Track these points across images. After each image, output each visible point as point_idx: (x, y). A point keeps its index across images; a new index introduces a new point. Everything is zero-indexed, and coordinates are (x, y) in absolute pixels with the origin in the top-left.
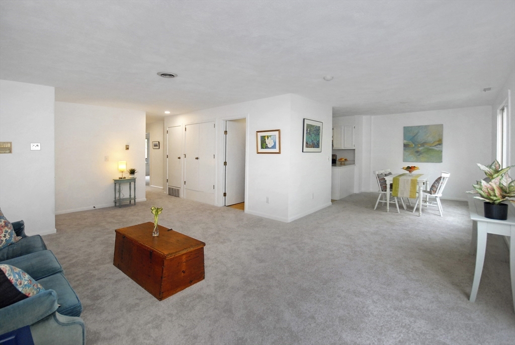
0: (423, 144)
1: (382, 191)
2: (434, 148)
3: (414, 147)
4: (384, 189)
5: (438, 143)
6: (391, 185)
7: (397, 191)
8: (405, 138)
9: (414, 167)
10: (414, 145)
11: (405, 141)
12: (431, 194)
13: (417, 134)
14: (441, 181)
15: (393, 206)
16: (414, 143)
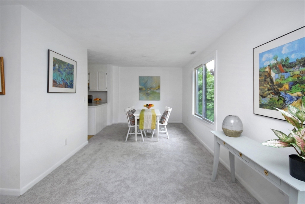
0: (150, 89)
1: (131, 125)
2: (156, 91)
3: (145, 90)
4: (133, 123)
5: (157, 88)
6: (138, 120)
7: (142, 125)
8: (140, 84)
9: (151, 104)
10: (145, 89)
11: (140, 86)
12: (162, 124)
13: (147, 82)
14: (168, 114)
15: (139, 135)
16: (145, 88)
